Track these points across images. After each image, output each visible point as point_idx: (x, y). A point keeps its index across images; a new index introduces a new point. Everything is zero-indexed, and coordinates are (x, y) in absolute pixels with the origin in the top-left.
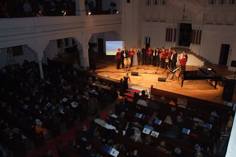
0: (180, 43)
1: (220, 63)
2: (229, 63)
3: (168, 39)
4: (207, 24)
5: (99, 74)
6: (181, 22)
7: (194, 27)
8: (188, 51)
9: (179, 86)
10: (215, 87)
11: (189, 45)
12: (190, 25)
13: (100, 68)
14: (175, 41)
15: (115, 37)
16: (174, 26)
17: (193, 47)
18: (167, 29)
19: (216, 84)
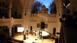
0: (42, 28)
2: (56, 33)
3: (38, 27)
4: (49, 22)
6: (41, 22)
7: (45, 23)
8: (44, 30)
9: (42, 41)
10: (53, 41)
11: (44, 29)
12: (44, 22)
14: (40, 27)
17: (45, 29)
18: (37, 24)
19: (53, 40)
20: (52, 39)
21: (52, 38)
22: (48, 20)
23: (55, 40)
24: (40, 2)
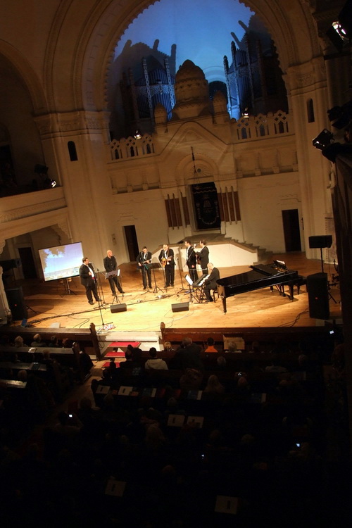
0: (201, 226)
1: (288, 248)
2: (305, 244)
3: (174, 221)
4: (245, 176)
5: (38, 326)
6: (191, 182)
7: (221, 187)
8: (220, 239)
9: (220, 312)
10: (291, 298)
11: (218, 226)
12: (212, 185)
13: (36, 313)
14: (188, 222)
15: (57, 239)
16: (180, 192)
17: (228, 228)
18: (167, 202)
19: (292, 291)
20: (286, 288)
21: (282, 281)
22: (237, 162)
23: (303, 288)
24: (157, 42)
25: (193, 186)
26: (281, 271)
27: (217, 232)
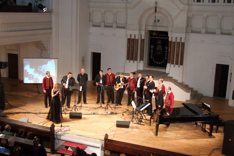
0: (151, 63)
1: (215, 94)
2: (229, 95)
3: (131, 56)
5: (11, 117)
6: (150, 29)
7: (173, 37)
10: (210, 135)
11: (164, 66)
12: (166, 33)
13: (12, 107)
14: (142, 59)
16: (140, 34)
17: (171, 69)
18: (129, 40)
19: (211, 129)
20: (208, 126)
21: (206, 120)
22: (189, 19)
23: (221, 129)
25: (151, 32)
26: (206, 112)
27: (163, 70)
